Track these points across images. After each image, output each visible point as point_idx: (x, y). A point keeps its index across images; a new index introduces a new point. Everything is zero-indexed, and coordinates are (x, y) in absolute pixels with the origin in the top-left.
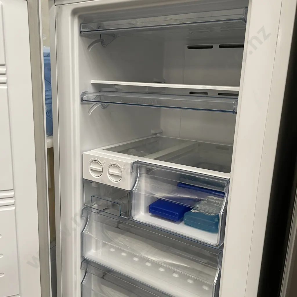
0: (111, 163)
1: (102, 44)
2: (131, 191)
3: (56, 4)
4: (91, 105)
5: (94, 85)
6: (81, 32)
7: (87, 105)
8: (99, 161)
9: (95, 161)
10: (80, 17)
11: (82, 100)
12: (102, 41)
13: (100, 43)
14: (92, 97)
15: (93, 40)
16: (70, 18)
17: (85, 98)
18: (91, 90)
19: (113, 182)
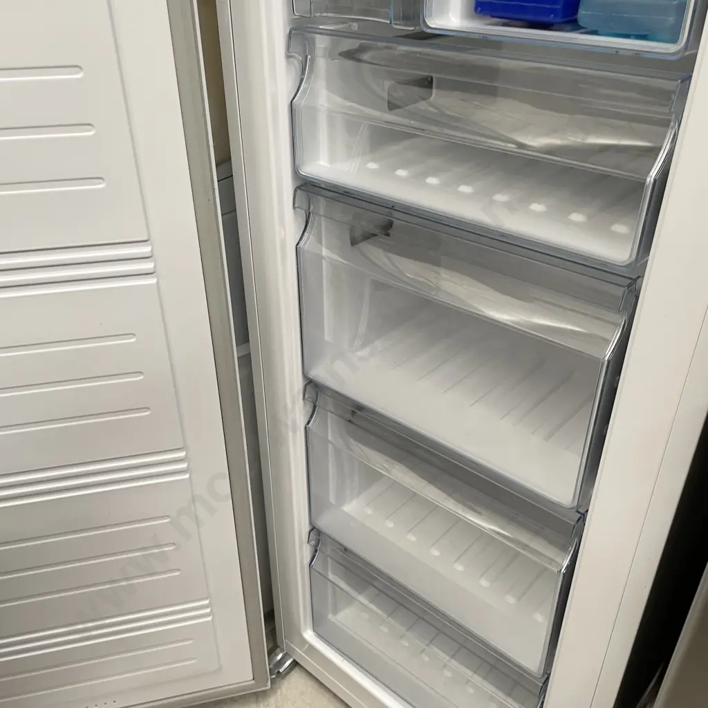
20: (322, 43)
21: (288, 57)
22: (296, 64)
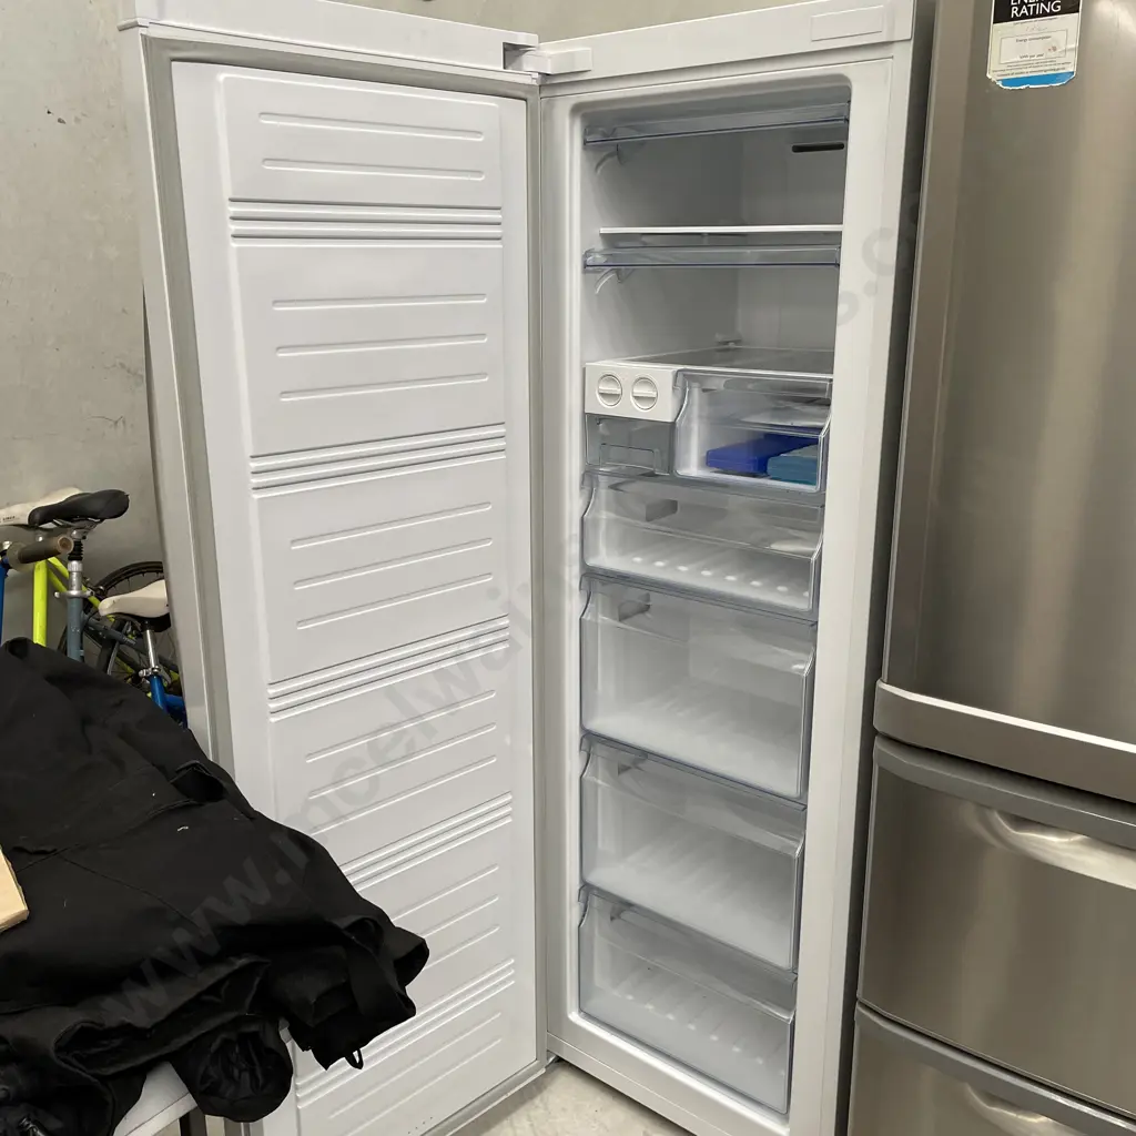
0: (637, 376)
1: (619, 158)
2: (673, 424)
3: (542, 95)
4: (599, 276)
5: (604, 236)
6: (585, 143)
7: (592, 275)
8: (617, 376)
9: (610, 378)
10: (585, 117)
11: (585, 266)
12: (618, 153)
13: (616, 157)
14: (600, 259)
15: (605, 154)
16: (567, 121)
17: (590, 260)
18: (599, 246)
19: (639, 411)
20: (603, 480)
21: (581, 488)
22: (586, 491)
